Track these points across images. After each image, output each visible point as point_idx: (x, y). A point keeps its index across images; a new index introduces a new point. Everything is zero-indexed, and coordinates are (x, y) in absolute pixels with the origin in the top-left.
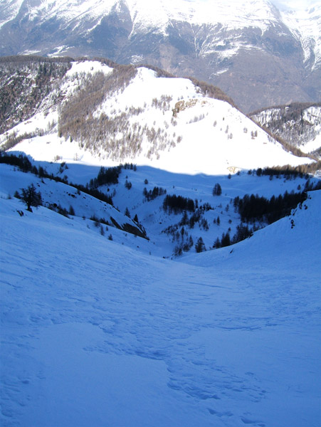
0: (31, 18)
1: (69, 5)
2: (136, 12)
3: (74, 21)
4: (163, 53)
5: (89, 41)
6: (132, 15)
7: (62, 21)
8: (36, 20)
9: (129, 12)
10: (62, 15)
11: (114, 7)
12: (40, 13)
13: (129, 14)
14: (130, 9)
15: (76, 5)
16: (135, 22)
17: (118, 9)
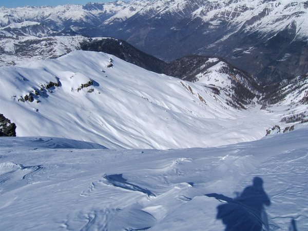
0: (246, 31)
1: (268, 24)
2: (300, 28)
3: (265, 33)
4: (303, 52)
5: (266, 45)
6: (297, 30)
7: (260, 33)
8: (248, 32)
9: (296, 28)
10: (261, 30)
11: (287, 26)
12: (251, 29)
13: (295, 30)
14: (297, 27)
15: (271, 24)
16: (298, 34)
17: (289, 27)
